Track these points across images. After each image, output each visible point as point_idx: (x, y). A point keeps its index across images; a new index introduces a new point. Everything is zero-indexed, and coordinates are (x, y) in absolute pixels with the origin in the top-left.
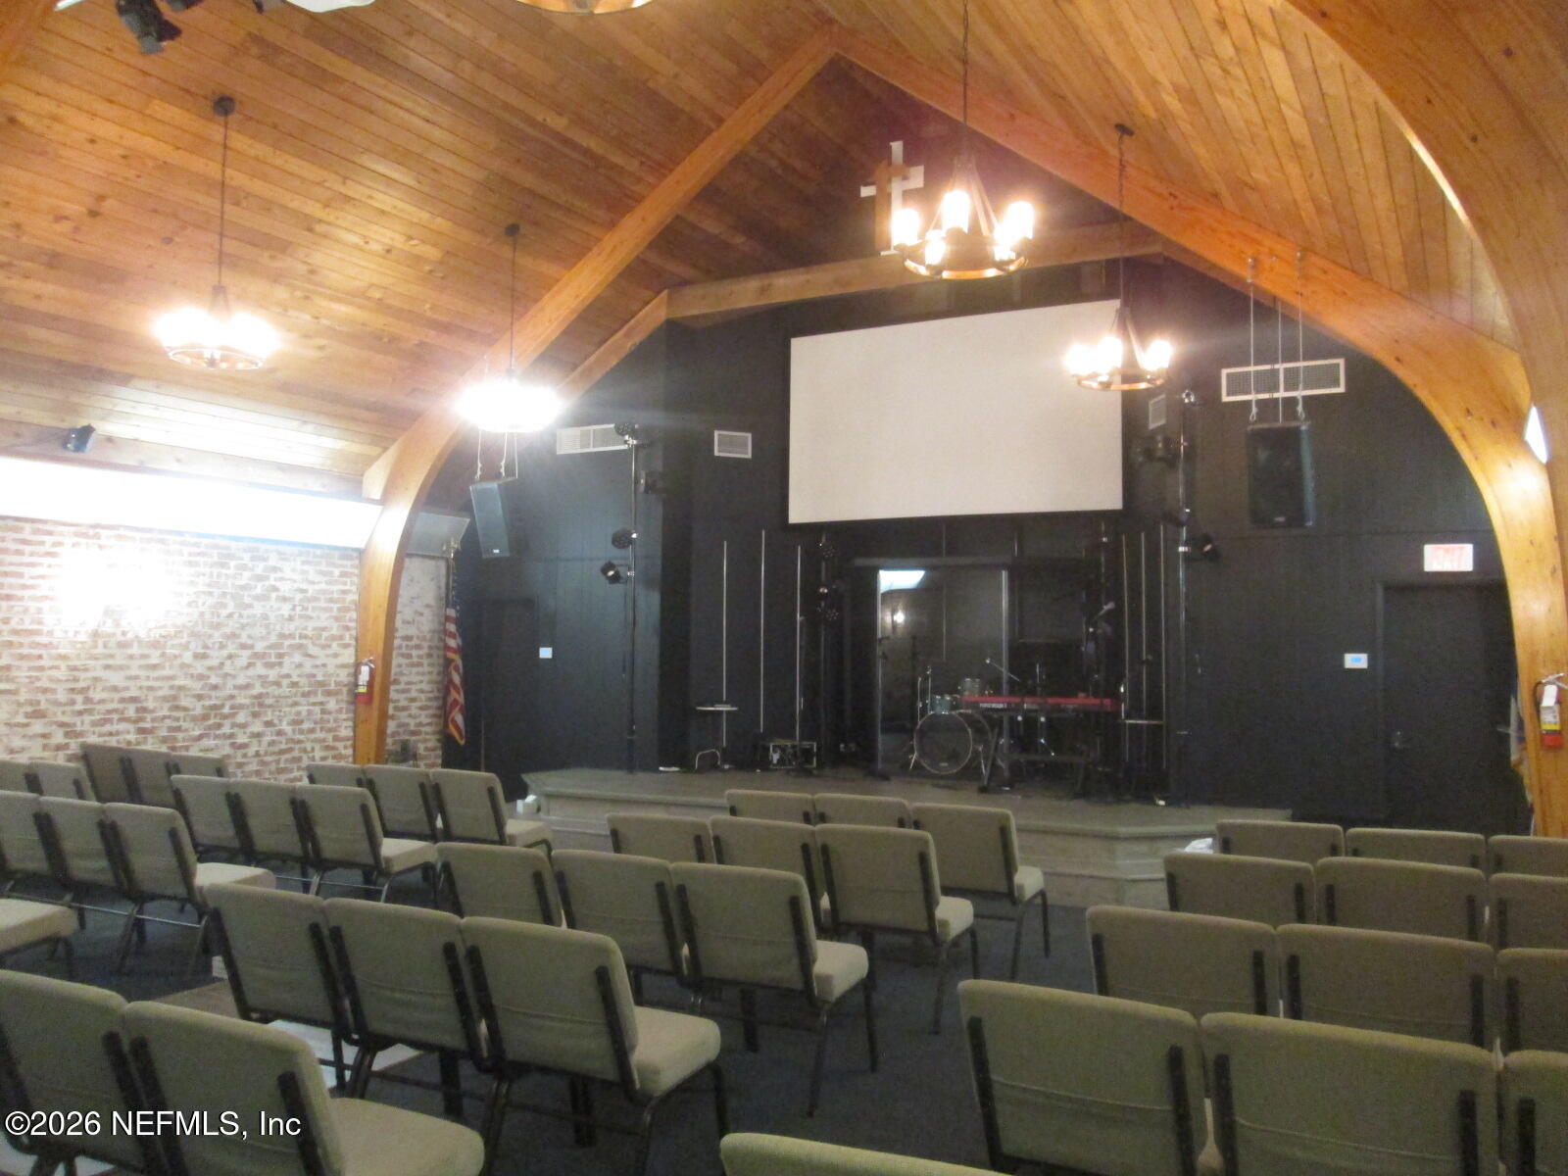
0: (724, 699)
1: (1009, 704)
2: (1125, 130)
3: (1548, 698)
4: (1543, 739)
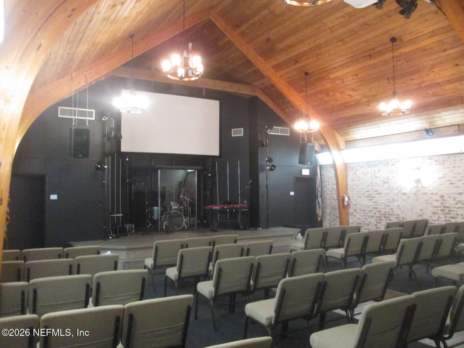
0: (116, 213)
1: (221, 207)
2: (307, 74)
3: (346, 199)
4: (344, 207)
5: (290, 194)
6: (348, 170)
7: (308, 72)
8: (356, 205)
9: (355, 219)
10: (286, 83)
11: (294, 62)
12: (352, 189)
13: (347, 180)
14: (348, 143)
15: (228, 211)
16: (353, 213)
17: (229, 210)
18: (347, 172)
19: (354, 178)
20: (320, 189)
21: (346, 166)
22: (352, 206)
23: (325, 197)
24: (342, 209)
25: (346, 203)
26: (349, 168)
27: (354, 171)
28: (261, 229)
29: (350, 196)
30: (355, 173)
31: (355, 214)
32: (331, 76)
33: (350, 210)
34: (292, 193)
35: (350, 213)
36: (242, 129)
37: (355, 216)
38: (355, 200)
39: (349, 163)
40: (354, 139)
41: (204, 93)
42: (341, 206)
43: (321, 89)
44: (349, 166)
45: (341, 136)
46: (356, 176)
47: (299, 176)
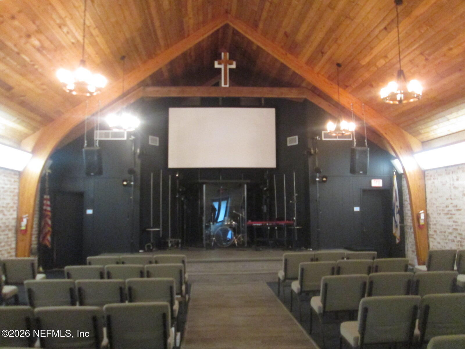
1: (262, 224)
2: (339, 65)
3: (422, 217)
4: (420, 227)
5: (353, 209)
6: (426, 178)
7: (339, 62)
8: (435, 224)
9: (436, 244)
10: (327, 80)
11: (320, 54)
12: (431, 204)
13: (426, 192)
14: (425, 143)
15: (276, 228)
16: (433, 235)
17: (278, 228)
18: (425, 181)
19: (432, 190)
20: (397, 204)
21: (423, 174)
22: (432, 226)
23: (406, 213)
24: (417, 229)
25: (422, 222)
26: (428, 176)
27: (432, 180)
28: (311, 250)
29: (429, 212)
30: (434, 183)
31: (435, 236)
32: (364, 62)
33: (431, 231)
34: (357, 209)
35: (430, 234)
36: (297, 137)
37: (435, 239)
38: (435, 218)
39: (427, 170)
40: (430, 139)
41: (263, 102)
42: (416, 225)
43: (361, 81)
44: (428, 174)
45: (414, 136)
46: (435, 187)
47: (368, 188)
